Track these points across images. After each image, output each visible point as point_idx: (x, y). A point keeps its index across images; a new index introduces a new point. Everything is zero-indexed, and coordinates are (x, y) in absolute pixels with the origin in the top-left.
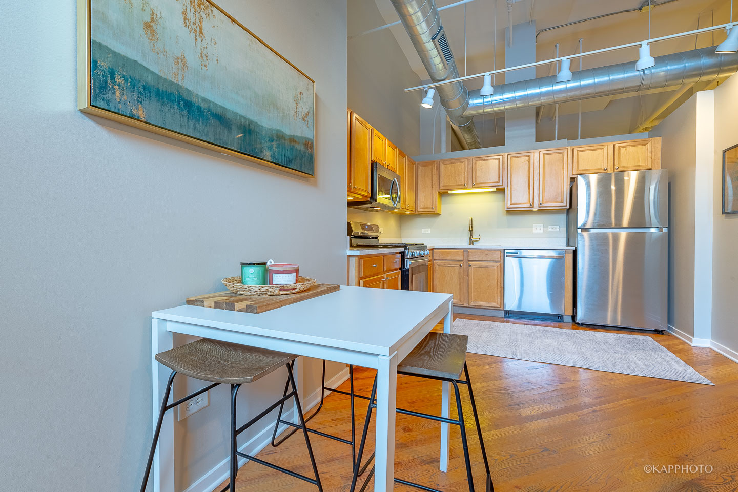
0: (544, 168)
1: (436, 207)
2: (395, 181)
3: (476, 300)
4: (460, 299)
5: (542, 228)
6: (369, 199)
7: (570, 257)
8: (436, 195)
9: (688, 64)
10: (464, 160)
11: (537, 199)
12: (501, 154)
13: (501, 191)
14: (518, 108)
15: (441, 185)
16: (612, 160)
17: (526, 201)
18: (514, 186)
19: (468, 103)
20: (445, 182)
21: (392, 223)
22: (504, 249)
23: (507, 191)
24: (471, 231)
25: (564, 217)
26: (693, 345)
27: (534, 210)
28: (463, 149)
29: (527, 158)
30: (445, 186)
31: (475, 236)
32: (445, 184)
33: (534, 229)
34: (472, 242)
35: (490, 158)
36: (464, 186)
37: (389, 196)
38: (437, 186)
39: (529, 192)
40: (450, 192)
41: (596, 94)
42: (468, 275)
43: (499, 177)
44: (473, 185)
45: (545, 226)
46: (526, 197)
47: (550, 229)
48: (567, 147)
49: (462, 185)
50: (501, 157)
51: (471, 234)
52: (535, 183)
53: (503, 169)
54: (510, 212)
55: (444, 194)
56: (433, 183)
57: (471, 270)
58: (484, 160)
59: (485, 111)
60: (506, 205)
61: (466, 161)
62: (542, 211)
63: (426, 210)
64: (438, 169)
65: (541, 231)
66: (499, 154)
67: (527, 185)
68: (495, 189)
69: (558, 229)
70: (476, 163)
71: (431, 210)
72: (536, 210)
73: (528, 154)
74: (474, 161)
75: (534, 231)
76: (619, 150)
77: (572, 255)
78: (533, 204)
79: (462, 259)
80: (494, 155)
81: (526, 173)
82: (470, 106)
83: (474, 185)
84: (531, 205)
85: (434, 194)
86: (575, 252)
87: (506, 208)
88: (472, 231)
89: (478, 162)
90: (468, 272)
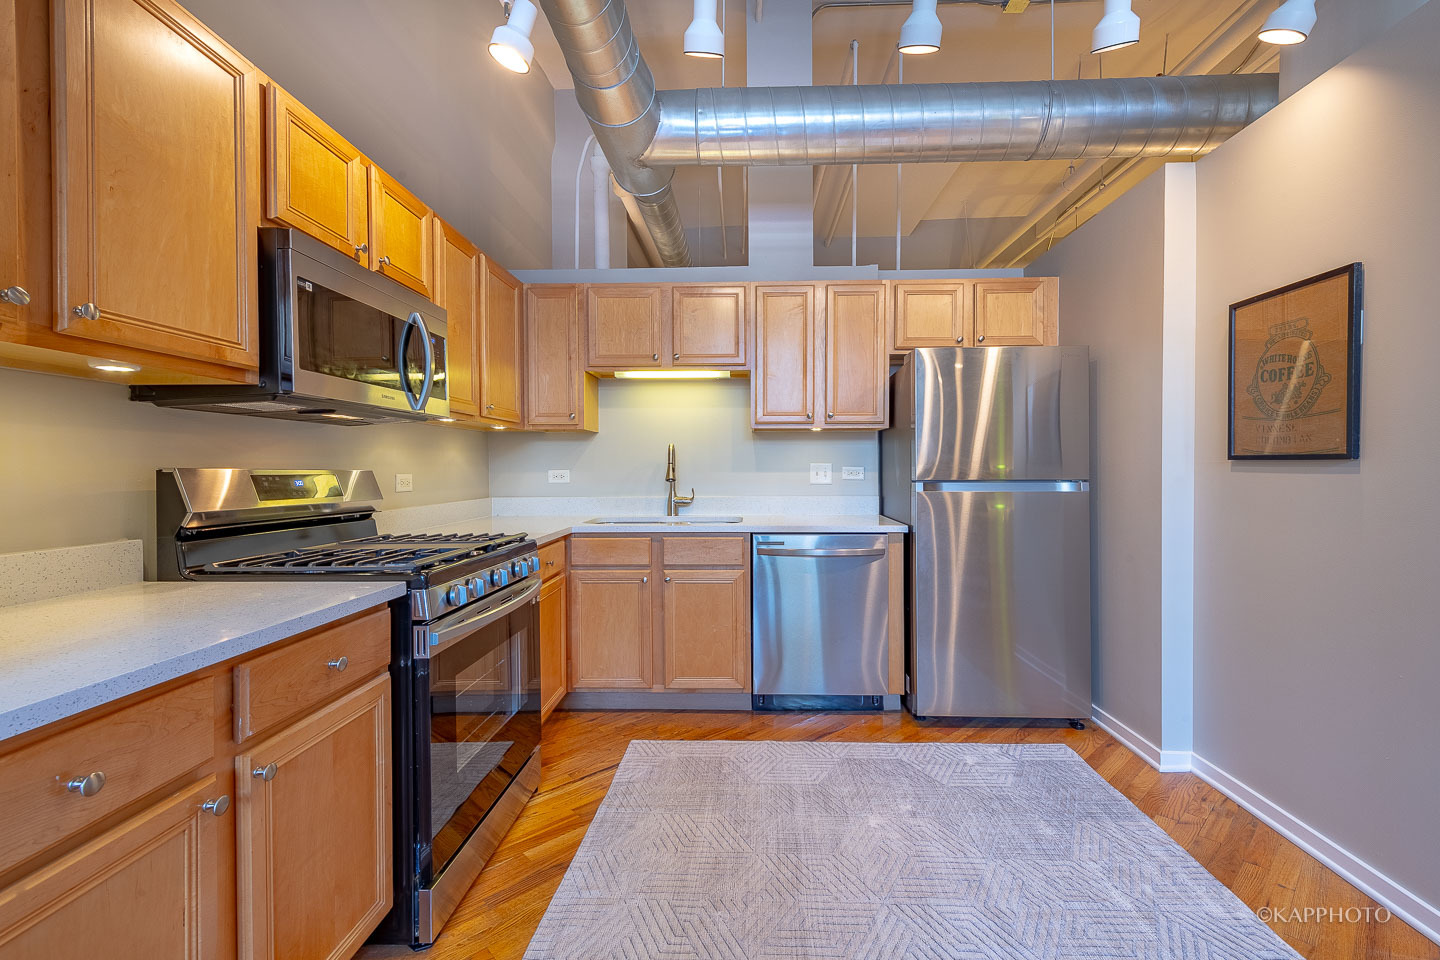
0: (835, 327)
1: (581, 413)
2: (414, 321)
3: (683, 675)
4: (642, 676)
5: (829, 473)
6: (252, 379)
7: (898, 549)
8: (581, 381)
9: (1131, 108)
10: (651, 291)
11: (823, 403)
12: (741, 283)
13: (741, 379)
14: (782, 160)
15: (592, 353)
16: (972, 321)
17: (798, 408)
18: (772, 369)
19: (654, 124)
20: (604, 347)
21: (455, 457)
22: (752, 534)
23: (757, 381)
24: (671, 480)
25: (872, 446)
26: (1163, 768)
27: (814, 429)
28: (651, 264)
29: (799, 300)
30: (605, 357)
31: (683, 493)
32: (603, 352)
33: (812, 474)
34: (675, 506)
35: (715, 291)
36: (653, 362)
37: (394, 376)
38: (582, 356)
39: (805, 386)
40: (618, 374)
41: (952, 153)
42: (663, 607)
43: (737, 343)
44: (674, 359)
45: (836, 469)
46: (798, 395)
47: (845, 476)
48: (884, 282)
49: (647, 356)
50: (740, 291)
51: (673, 488)
52: (817, 363)
53: (746, 325)
54: (764, 433)
55: (601, 379)
56: (572, 348)
57: (671, 594)
58: (701, 295)
59: (703, 154)
60: (753, 413)
61: (657, 295)
62: (829, 434)
63: (554, 421)
64: (584, 306)
65: (828, 480)
66: (737, 284)
67: (800, 367)
68: (727, 374)
69: (861, 476)
70: (680, 302)
71: (565, 421)
72: (819, 429)
73: (804, 290)
74: (677, 295)
75: (814, 479)
76: (984, 297)
77: (901, 545)
78: (813, 416)
79: (645, 561)
80: (723, 284)
81: (798, 338)
82: (661, 133)
83: (676, 362)
84: (810, 419)
85: (576, 376)
86: (908, 538)
87: (753, 422)
88: (674, 480)
89: (687, 300)
90: (663, 597)
